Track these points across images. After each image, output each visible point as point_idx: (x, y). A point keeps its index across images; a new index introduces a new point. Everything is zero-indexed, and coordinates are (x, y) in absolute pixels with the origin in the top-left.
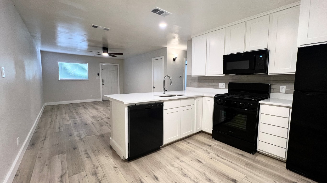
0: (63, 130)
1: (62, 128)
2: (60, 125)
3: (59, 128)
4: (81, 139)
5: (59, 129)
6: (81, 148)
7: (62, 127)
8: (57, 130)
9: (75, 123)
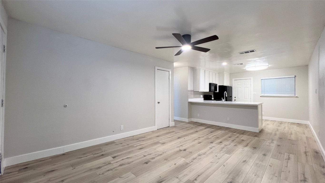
0: (284, 154)
1: (286, 156)
2: (287, 162)
3: (289, 159)
4: (272, 140)
5: (290, 157)
6: (277, 137)
7: (285, 158)
8: (292, 156)
9: (264, 155)
